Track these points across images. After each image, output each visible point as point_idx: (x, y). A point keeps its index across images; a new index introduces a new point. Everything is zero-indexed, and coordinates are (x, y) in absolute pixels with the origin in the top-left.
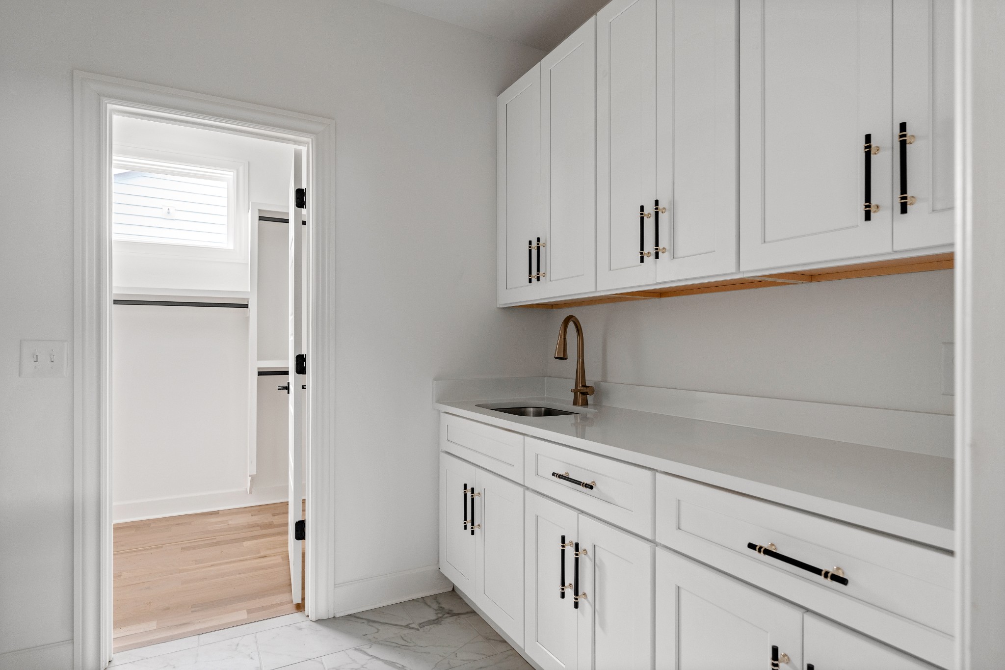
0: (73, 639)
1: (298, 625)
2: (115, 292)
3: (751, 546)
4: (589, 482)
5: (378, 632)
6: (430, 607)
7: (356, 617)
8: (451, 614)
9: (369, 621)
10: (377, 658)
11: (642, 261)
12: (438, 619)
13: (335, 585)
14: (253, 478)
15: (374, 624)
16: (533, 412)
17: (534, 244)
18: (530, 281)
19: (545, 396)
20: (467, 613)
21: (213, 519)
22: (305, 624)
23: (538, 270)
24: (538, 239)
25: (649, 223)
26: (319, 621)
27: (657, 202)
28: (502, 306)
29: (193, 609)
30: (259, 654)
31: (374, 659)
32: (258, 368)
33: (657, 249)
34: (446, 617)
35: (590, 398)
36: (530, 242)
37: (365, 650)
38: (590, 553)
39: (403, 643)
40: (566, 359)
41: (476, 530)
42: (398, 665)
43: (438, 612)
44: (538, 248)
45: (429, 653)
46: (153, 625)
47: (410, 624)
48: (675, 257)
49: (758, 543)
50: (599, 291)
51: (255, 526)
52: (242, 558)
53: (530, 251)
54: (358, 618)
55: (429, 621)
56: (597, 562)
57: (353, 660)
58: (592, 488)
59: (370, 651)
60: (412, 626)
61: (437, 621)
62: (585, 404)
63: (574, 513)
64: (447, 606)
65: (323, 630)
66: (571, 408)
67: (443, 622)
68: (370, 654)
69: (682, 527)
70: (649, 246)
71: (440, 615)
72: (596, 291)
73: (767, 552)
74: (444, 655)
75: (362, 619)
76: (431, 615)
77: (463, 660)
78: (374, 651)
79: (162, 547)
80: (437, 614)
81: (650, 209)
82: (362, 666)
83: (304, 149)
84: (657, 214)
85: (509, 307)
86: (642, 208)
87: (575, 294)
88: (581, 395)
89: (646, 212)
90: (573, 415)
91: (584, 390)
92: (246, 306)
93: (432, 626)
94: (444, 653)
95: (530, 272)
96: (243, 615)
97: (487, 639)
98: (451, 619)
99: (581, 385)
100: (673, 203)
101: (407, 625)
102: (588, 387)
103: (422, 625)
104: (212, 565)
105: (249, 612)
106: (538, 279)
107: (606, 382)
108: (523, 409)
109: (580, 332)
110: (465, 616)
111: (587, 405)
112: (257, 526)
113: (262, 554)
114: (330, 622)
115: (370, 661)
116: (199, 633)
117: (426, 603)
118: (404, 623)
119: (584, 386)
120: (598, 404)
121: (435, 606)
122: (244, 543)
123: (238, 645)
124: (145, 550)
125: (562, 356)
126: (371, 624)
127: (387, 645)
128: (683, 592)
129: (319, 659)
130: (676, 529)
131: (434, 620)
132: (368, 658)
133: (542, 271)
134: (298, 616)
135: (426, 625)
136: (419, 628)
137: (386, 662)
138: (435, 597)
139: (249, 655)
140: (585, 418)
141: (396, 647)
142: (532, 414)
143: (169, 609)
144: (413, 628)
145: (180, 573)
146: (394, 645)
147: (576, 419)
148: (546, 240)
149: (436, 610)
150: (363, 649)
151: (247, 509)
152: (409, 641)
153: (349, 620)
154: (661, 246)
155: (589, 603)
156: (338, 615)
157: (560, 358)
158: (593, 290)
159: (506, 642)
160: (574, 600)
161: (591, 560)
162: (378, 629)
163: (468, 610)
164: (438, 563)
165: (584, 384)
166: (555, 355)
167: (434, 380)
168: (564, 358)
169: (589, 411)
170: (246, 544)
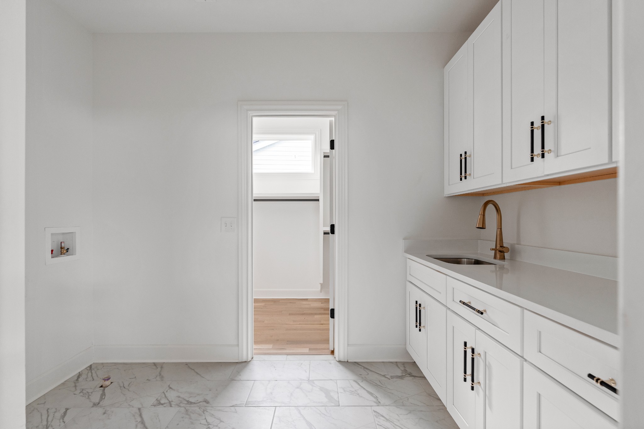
0: (238, 345)
1: (330, 361)
2: (254, 195)
3: (591, 376)
4: (481, 310)
5: (368, 375)
6: (399, 368)
7: (358, 364)
8: (411, 375)
9: (364, 368)
10: (364, 389)
11: (532, 160)
12: (402, 376)
13: (348, 345)
14: (321, 285)
15: (366, 370)
16: (467, 261)
17: (463, 156)
18: (461, 179)
19: (479, 252)
20: (420, 377)
21: (304, 303)
22: (333, 362)
23: (466, 172)
24: (466, 153)
25: (538, 134)
26: (340, 362)
27: (543, 118)
28: (447, 196)
29: (287, 343)
30: (310, 371)
31: (363, 389)
32: (324, 231)
33: (543, 151)
34: (408, 376)
35: (507, 255)
36: (461, 155)
37: (359, 382)
38: (482, 356)
39: (379, 384)
40: (484, 228)
41: (422, 329)
42: (374, 396)
43: (403, 372)
44: (466, 158)
45: (393, 394)
46: (270, 346)
47: (386, 375)
48: (558, 155)
49: (597, 375)
50: (505, 183)
51: (322, 308)
52: (312, 323)
53: (461, 161)
54: (359, 365)
55: (397, 376)
56: (487, 363)
57: (352, 386)
58: (482, 313)
59: (361, 384)
60: (387, 376)
61: (401, 377)
62: (503, 258)
63: (473, 329)
64: (409, 370)
65: (341, 367)
66: (492, 260)
67: (404, 379)
68: (361, 385)
69: (542, 351)
70: (538, 150)
71: (404, 374)
72: (502, 184)
73: (603, 383)
74: (401, 397)
75: (361, 366)
76: (399, 373)
77: (411, 403)
78: (363, 384)
79: (282, 312)
80: (403, 373)
81: (538, 124)
82: (356, 391)
83: (333, 119)
84: (543, 126)
85: (450, 196)
86: (532, 124)
87: (489, 186)
88: (499, 252)
89: (535, 125)
90: (494, 265)
91: (501, 249)
92: (318, 200)
93: (398, 379)
94: (401, 396)
95: (461, 174)
96: (306, 350)
97: (429, 395)
98: (411, 378)
99: (499, 246)
100: (557, 117)
101: (384, 375)
102: (504, 247)
103: (392, 377)
104: (300, 324)
105: (310, 349)
106: (466, 178)
107: (520, 245)
108: (459, 259)
109: (499, 211)
110: (419, 378)
111: (505, 259)
112: (323, 309)
113: (322, 322)
114: (345, 363)
115: (360, 389)
116: (288, 354)
117: (397, 366)
118: (383, 374)
119: (502, 247)
120: (512, 259)
121: (402, 368)
122: (315, 316)
123: (302, 364)
124: (275, 312)
125: (481, 227)
126: (365, 370)
127: (371, 383)
128: (542, 399)
129: (335, 381)
130: (538, 352)
131: (400, 376)
132: (360, 387)
133: (468, 173)
134: (331, 357)
135: (394, 378)
136: (390, 379)
137: (368, 392)
138: (404, 364)
139: (305, 370)
140: (502, 268)
141: (376, 385)
142: (465, 263)
143: (278, 340)
144: (387, 378)
145: (286, 325)
146: (374, 384)
147: (496, 268)
148: (471, 153)
149: (402, 371)
150: (358, 382)
151: (320, 300)
152: (383, 384)
153: (354, 365)
154: (546, 148)
155: (482, 389)
156: (349, 361)
157: (481, 228)
158: (500, 183)
159: (441, 400)
160: (471, 384)
161: (483, 362)
162: (368, 374)
163: (422, 376)
164: (406, 344)
165: (501, 245)
166: (476, 226)
167: (403, 239)
168: (483, 228)
169: (506, 263)
170: (316, 316)
